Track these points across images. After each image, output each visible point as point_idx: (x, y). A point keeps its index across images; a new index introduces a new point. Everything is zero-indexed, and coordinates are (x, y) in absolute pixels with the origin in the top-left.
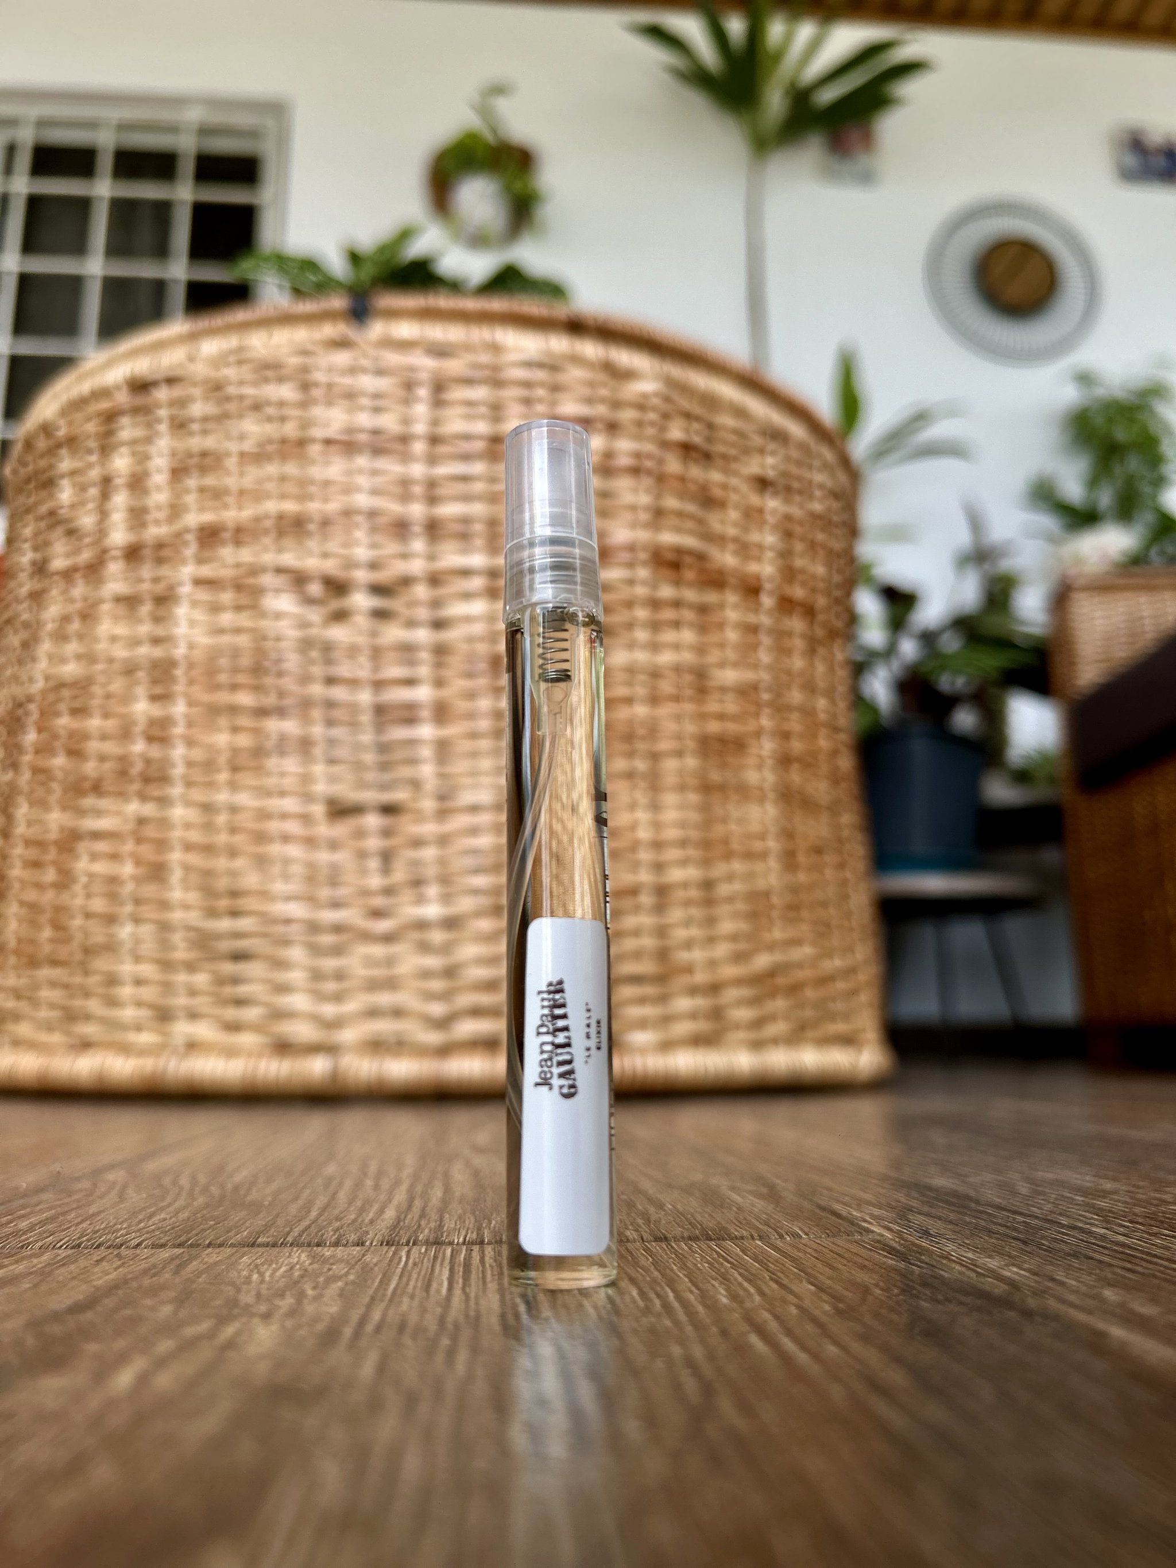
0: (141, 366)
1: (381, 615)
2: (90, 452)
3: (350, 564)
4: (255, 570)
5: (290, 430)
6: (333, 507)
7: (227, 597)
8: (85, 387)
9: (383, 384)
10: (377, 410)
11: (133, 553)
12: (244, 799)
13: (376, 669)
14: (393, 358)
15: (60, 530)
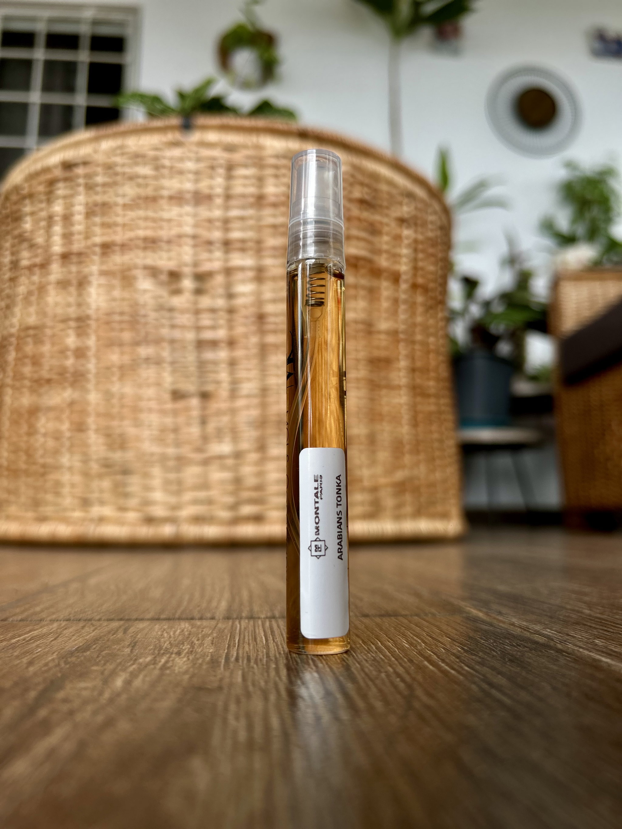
0: (69, 155)
1: (199, 292)
2: (41, 202)
3: (182, 264)
4: (131, 268)
5: (149, 191)
6: (172, 234)
7: (117, 282)
8: (38, 166)
9: (200, 166)
11: (65, 257)
12: (128, 389)
13: (197, 320)
14: (206, 152)
15: (25, 245)
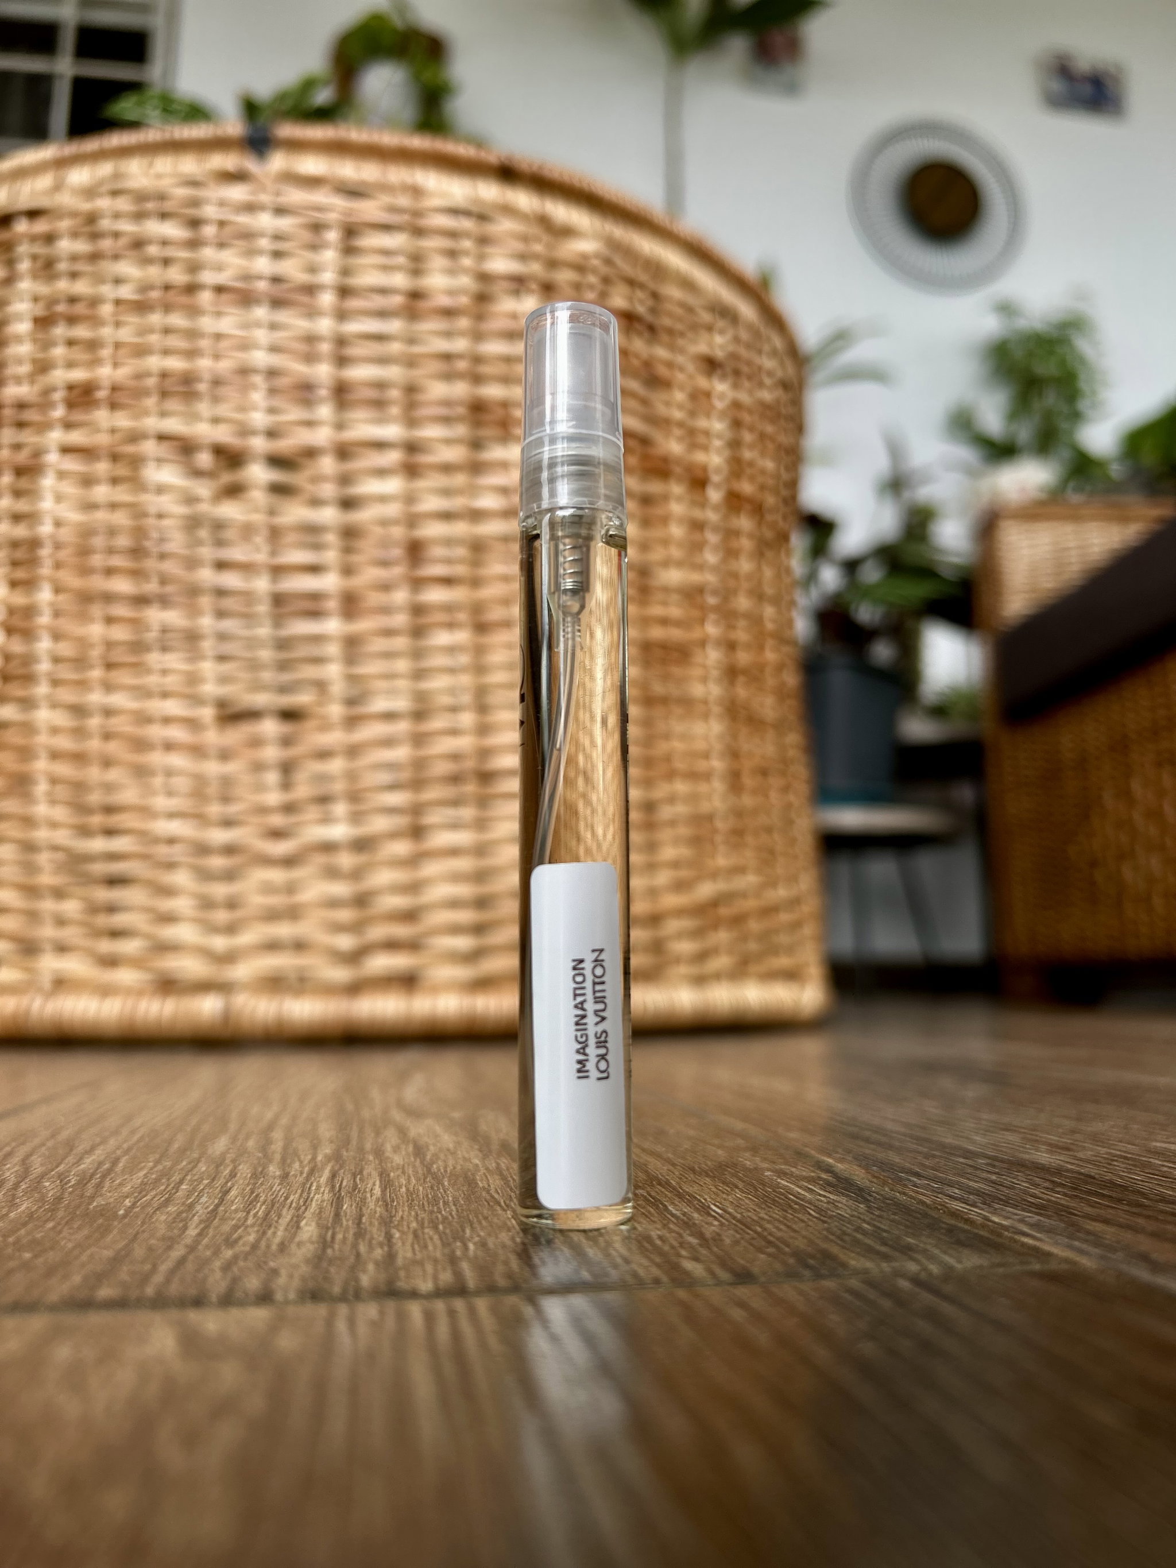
1: (281, 490)
3: (245, 431)
4: (135, 437)
5: (176, 274)
6: (225, 366)
7: (102, 467)
9: (285, 223)
10: (277, 255)
12: (119, 700)
13: (273, 553)
14: (297, 195)
